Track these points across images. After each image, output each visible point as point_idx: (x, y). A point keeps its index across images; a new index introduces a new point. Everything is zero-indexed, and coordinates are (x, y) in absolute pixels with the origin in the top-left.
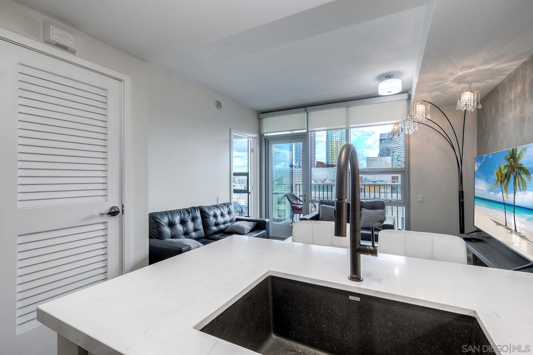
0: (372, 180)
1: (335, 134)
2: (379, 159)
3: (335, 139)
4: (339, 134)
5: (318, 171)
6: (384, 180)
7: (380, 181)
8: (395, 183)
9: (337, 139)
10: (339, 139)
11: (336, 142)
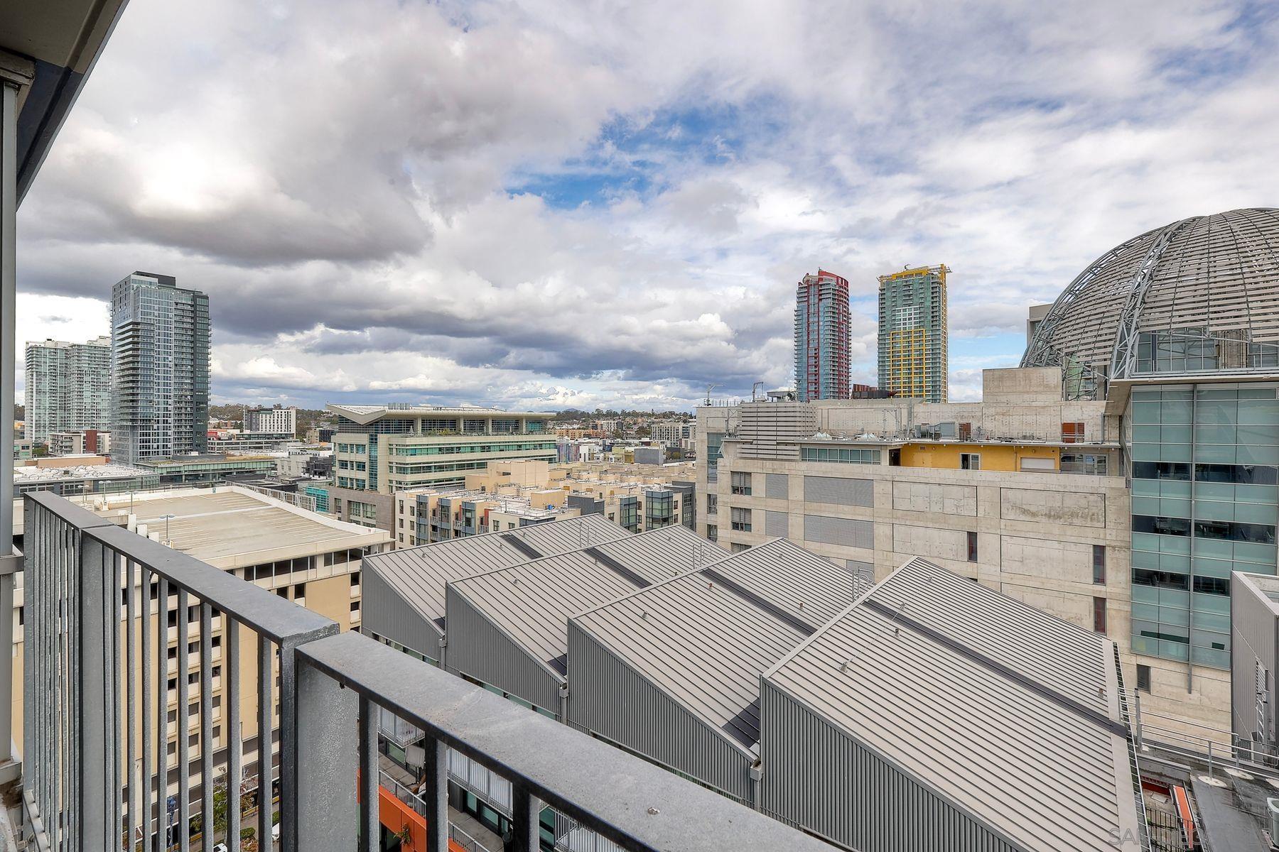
0: (998, 434)
1: (902, 313)
2: (1021, 375)
3: (902, 326)
4: (915, 314)
5: (841, 407)
6: (1038, 435)
7: (1025, 437)
8: (1074, 442)
9: (907, 326)
10: (913, 325)
11: (904, 333)
